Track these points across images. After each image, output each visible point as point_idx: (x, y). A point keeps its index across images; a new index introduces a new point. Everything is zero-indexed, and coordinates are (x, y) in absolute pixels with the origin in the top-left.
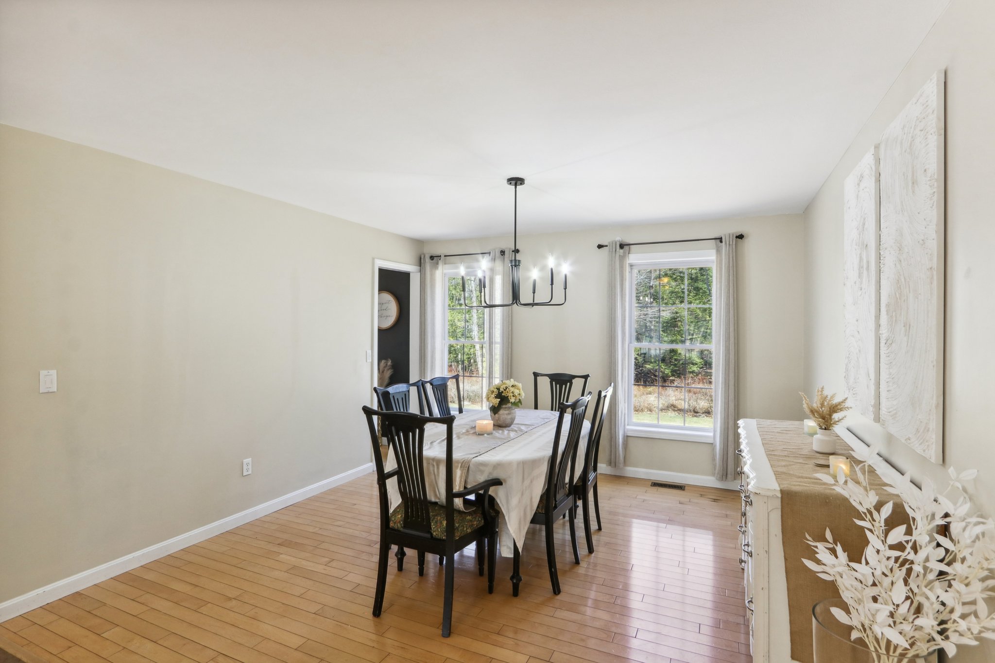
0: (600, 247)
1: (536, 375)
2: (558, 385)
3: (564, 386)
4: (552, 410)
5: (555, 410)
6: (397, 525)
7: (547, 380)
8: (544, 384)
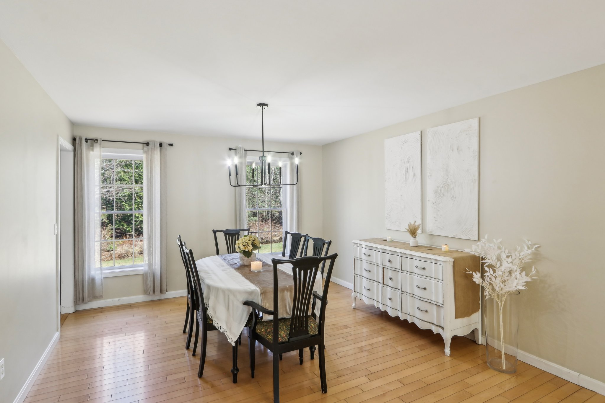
0: (230, 149)
1: (215, 232)
2: (230, 237)
3: (234, 237)
4: (228, 253)
5: (231, 253)
6: (285, 339)
7: (223, 235)
8: (221, 237)
